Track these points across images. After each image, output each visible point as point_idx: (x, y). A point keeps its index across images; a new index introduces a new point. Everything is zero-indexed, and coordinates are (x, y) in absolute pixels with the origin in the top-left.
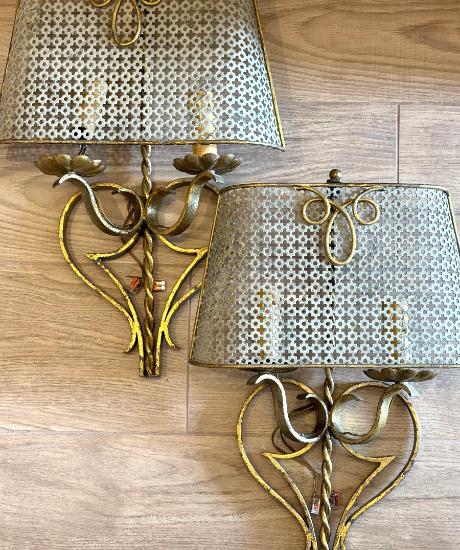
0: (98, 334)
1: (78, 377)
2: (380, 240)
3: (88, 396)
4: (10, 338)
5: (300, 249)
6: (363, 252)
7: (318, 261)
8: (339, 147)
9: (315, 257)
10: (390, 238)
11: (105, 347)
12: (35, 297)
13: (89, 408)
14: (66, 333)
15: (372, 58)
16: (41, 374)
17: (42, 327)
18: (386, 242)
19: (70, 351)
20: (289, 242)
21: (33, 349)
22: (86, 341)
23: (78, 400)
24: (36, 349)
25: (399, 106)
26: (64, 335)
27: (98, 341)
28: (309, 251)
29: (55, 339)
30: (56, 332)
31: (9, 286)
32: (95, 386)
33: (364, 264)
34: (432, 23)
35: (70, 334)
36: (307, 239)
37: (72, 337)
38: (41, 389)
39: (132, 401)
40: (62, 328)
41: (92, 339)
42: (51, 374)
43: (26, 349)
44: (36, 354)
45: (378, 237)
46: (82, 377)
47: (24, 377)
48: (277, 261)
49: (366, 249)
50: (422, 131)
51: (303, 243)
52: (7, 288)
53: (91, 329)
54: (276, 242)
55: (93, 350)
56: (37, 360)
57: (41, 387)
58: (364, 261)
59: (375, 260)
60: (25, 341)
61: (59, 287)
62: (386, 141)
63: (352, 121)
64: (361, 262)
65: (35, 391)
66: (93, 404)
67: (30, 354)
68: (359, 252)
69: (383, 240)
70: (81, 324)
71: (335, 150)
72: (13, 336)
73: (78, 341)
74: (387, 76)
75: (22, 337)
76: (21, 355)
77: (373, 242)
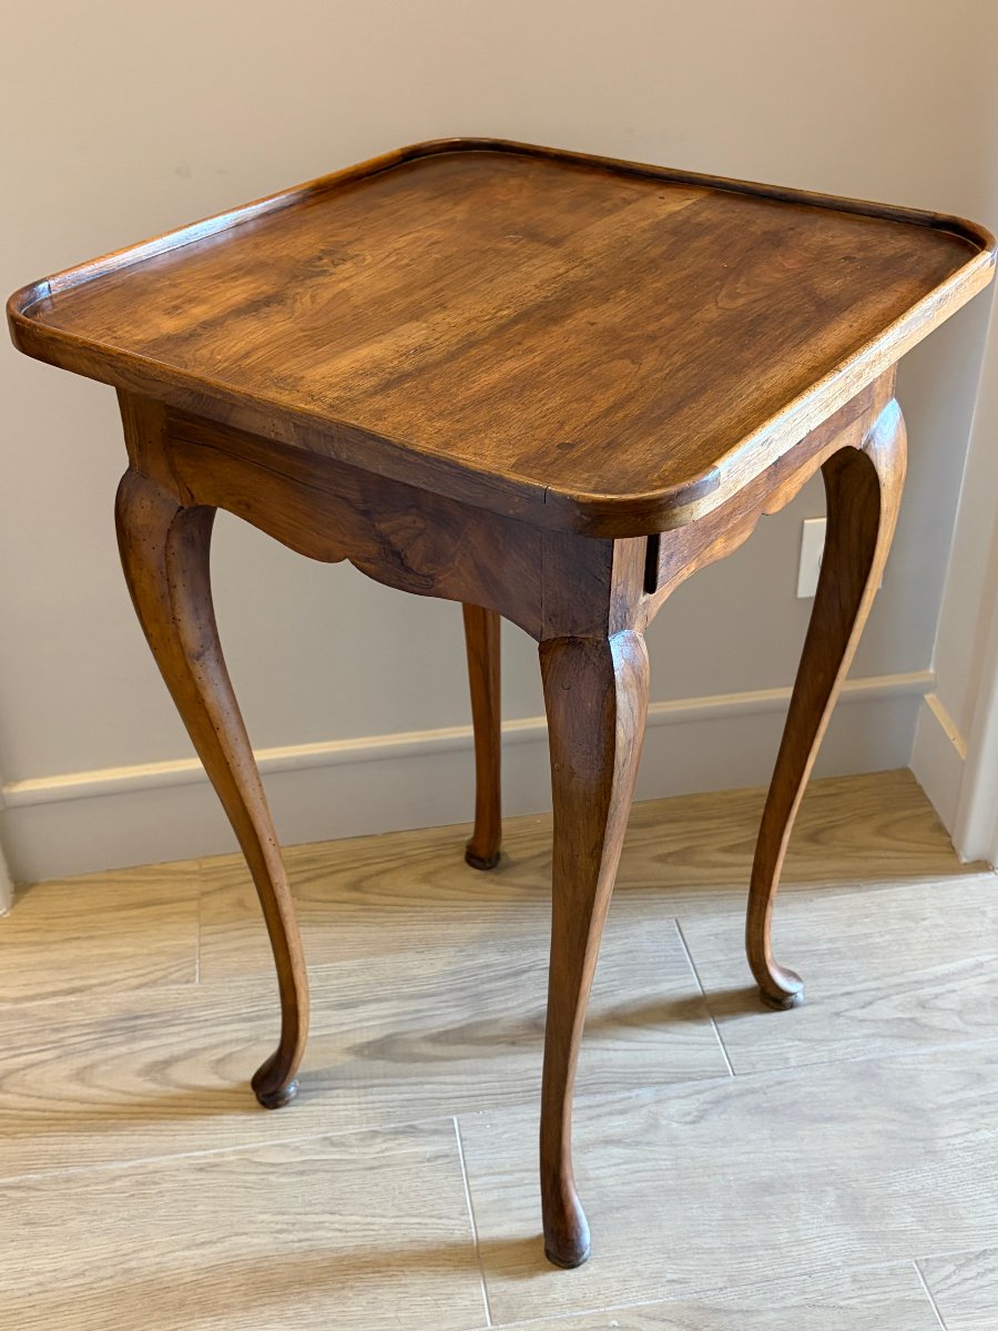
0: (337, 1217)
1: (311, 1277)
3: (329, 1301)
4: (203, 1243)
8: (617, 965)
11: (347, 1232)
12: (238, 1187)
13: (333, 1317)
14: (287, 1223)
15: (631, 884)
16: (253, 1284)
17: (251, 1222)
19: (297, 1245)
21: (240, 1252)
22: (318, 1229)
23: (313, 1309)
24: (244, 1251)
25: (677, 921)
26: (285, 1227)
27: (337, 1226)
29: (271, 1233)
30: (272, 1225)
31: (199, 1179)
32: (340, 1285)
34: (687, 848)
35: (294, 1224)
37: (297, 1227)
38: (255, 1304)
39: (399, 1295)
40: (280, 1218)
41: (327, 1224)
42: (269, 1281)
43: (229, 1254)
44: (244, 1258)
46: (318, 1276)
47: (228, 1291)
50: (712, 938)
52: (195, 1183)
53: (323, 1212)
55: (330, 1238)
56: (245, 1265)
57: (255, 1300)
60: (227, 1244)
61: (272, 1169)
62: (673, 953)
63: (626, 941)
65: (246, 1308)
66: (338, 1309)
67: (234, 1259)
70: (308, 1209)
71: (613, 969)
72: (208, 1240)
73: (306, 1230)
74: (653, 896)
75: (221, 1240)
76: (221, 1262)
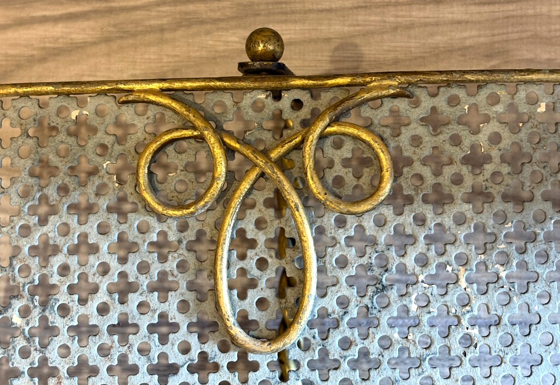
2: (397, 261)
5: (134, 299)
6: (343, 303)
7: (193, 340)
9: (184, 328)
10: (432, 254)
18: (418, 269)
20: (97, 279)
28: (163, 307)
33: (346, 344)
36: (156, 268)
45: (392, 253)
48: (56, 343)
49: (352, 293)
51: (144, 281)
54: (55, 279)
58: (348, 333)
59: (384, 330)
64: (335, 338)
68: (331, 303)
69: (410, 261)
77: (377, 271)
